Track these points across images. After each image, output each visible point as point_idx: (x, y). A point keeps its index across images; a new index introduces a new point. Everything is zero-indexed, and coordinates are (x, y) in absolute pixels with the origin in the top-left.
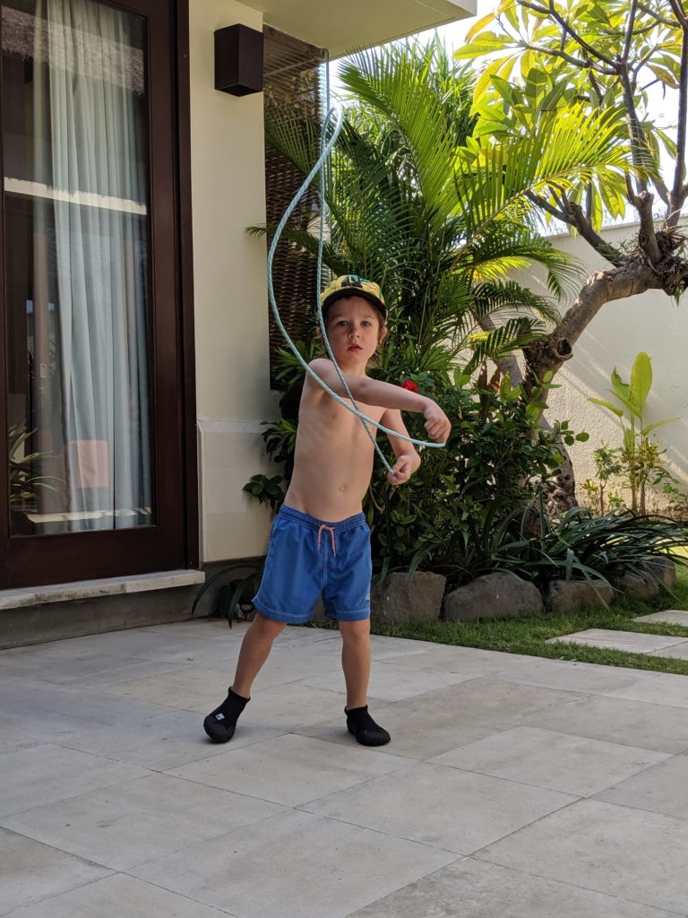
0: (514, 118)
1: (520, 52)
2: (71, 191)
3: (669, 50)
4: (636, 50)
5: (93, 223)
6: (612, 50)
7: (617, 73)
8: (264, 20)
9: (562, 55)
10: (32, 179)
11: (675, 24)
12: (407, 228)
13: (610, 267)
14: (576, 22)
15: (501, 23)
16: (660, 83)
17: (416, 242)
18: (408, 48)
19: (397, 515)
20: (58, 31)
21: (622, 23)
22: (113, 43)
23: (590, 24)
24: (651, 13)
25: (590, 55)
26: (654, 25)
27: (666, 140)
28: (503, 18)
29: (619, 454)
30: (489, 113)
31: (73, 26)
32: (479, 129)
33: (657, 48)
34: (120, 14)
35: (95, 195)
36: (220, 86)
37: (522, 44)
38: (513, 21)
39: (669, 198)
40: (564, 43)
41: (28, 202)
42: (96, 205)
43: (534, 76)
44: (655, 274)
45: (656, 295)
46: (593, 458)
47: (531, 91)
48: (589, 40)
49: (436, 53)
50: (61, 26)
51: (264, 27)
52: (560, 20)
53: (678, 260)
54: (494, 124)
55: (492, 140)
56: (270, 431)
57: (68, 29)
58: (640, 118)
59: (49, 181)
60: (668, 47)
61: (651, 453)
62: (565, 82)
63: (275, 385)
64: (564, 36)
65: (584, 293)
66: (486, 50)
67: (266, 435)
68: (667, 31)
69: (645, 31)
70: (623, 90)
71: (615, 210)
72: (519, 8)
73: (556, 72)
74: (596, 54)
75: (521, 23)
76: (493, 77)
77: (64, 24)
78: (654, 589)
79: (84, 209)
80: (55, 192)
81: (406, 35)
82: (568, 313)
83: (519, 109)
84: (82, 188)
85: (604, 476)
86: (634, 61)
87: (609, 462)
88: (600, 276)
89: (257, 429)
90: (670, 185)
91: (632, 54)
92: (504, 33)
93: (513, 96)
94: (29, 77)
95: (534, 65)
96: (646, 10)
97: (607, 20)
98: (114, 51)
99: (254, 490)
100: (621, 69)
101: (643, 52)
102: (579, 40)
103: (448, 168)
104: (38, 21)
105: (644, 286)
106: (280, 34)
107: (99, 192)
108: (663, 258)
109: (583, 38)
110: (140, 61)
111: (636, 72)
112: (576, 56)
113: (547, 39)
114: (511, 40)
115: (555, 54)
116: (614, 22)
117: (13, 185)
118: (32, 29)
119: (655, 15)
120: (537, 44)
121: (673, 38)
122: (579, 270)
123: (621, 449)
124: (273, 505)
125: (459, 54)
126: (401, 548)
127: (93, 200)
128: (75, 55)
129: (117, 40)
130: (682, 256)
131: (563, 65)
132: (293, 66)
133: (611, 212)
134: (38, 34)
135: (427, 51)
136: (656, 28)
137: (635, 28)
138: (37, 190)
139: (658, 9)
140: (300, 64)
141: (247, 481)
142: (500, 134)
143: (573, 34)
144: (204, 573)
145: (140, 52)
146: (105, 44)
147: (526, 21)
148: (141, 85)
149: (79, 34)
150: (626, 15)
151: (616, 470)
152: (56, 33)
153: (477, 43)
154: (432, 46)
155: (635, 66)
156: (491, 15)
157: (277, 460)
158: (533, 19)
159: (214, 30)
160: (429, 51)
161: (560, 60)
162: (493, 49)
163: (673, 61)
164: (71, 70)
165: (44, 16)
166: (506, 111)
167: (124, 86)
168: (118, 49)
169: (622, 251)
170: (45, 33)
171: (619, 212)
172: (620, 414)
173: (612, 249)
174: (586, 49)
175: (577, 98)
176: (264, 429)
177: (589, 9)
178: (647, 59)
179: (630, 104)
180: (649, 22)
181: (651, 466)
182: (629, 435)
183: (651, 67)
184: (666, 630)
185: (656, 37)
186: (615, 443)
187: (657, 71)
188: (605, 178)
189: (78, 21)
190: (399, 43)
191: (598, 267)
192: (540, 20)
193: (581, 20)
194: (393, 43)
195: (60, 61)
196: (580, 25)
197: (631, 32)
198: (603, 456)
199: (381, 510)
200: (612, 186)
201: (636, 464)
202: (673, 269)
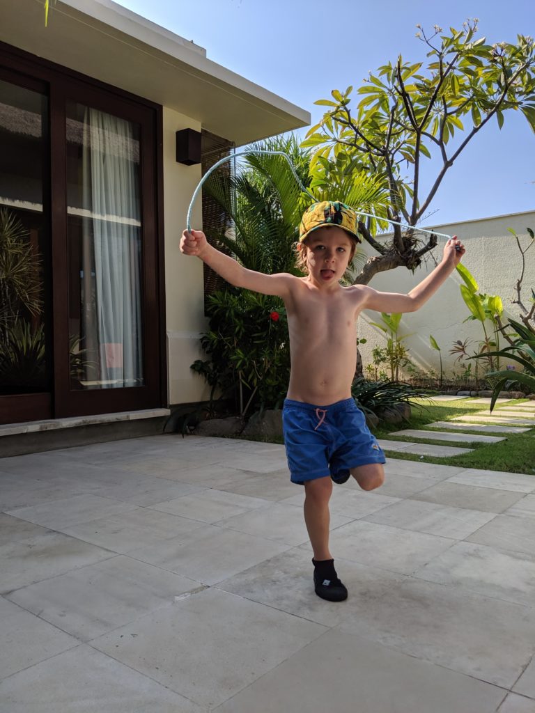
0: (331, 177)
1: (333, 144)
2: (102, 214)
3: (410, 144)
4: (394, 143)
5: (113, 230)
6: (381, 143)
7: (383, 155)
8: (202, 126)
9: (355, 146)
10: (81, 207)
11: (413, 130)
12: (275, 234)
13: (379, 255)
14: (362, 129)
15: (324, 130)
16: (406, 161)
17: (279, 242)
18: (278, 142)
19: (269, 381)
20: (96, 131)
21: (386, 129)
22: (124, 138)
23: (370, 130)
24: (401, 124)
25: (370, 146)
26: (402, 131)
27: (409, 190)
28: (325, 126)
29: (385, 351)
30: (318, 176)
31: (103, 128)
32: (314, 183)
33: (404, 142)
34: (127, 123)
35: (115, 216)
36: (178, 160)
37: (335, 140)
38: (330, 128)
39: (409, 219)
40: (356, 139)
41: (79, 219)
42: (115, 221)
43: (341, 156)
44: (402, 258)
45: (402, 269)
46: (372, 354)
47: (339, 164)
48: (370, 138)
49: (292, 145)
50: (97, 128)
51: (202, 130)
52: (354, 128)
53: (414, 251)
54: (321, 181)
55: (319, 189)
56: (204, 338)
57: (101, 130)
58: (396, 179)
59: (91, 208)
60: (410, 142)
61: (401, 351)
62: (357, 160)
63: (207, 314)
64: (356, 136)
65: (366, 268)
66: (317, 143)
67: (202, 340)
68: (409, 134)
69: (398, 134)
70: (386, 165)
71: (383, 226)
72: (333, 121)
73: (352, 155)
74: (372, 145)
75: (334, 129)
76: (320, 157)
77: (99, 127)
78: (400, 419)
79: (108, 223)
80: (93, 214)
81: (277, 134)
82: (357, 278)
83: (333, 173)
84: (108, 213)
85: (377, 362)
86: (393, 149)
87: (380, 356)
88: (374, 259)
89: (197, 336)
90: (410, 213)
91: (391, 145)
92: (325, 134)
93: (330, 167)
94: (80, 156)
95: (341, 150)
96: (398, 123)
97: (378, 128)
98: (124, 142)
99: (196, 368)
100: (385, 153)
101: (397, 145)
102: (364, 138)
103: (296, 203)
104: (85, 126)
105: (396, 264)
106: (210, 134)
107: (116, 215)
108: (406, 250)
109: (366, 137)
110: (138, 146)
111: (393, 155)
112: (363, 146)
113: (347, 137)
114: (329, 138)
115: (351, 145)
116: (382, 129)
117: (72, 211)
118: (82, 130)
119: (403, 126)
120: (342, 140)
121: (412, 138)
122: (364, 256)
123: (386, 349)
124: (206, 376)
125: (304, 144)
126: (271, 398)
127: (113, 219)
128: (104, 143)
129: (126, 136)
130: (415, 249)
131: (355, 151)
132: (217, 150)
133: (381, 227)
134: (85, 133)
135: (287, 143)
136: (404, 132)
137: (392, 132)
138: (85, 213)
139: (405, 123)
140: (220, 149)
141: (193, 363)
142: (324, 186)
143: (361, 135)
144: (169, 410)
145: (138, 142)
146: (120, 138)
147: (337, 128)
148: (138, 159)
149: (106, 132)
150: (388, 126)
151: (383, 360)
152: (94, 132)
153: (312, 139)
154: (291, 140)
155: (393, 152)
156: (319, 125)
157: (208, 352)
158: (340, 127)
159: (175, 132)
160: (289, 143)
161: (354, 148)
162: (320, 142)
163: (412, 149)
164: (102, 151)
165: (88, 123)
166: (327, 174)
167: (129, 159)
168: (127, 140)
169: (385, 246)
170: (89, 131)
171: (385, 226)
172: (385, 331)
173: (380, 245)
174: (368, 143)
175: (363, 168)
176: (201, 337)
177: (369, 122)
178: (399, 148)
179: (390, 172)
180: (400, 129)
181: (401, 358)
182: (390, 342)
183: (401, 152)
184: (404, 439)
185: (403, 137)
186: (383, 345)
187: (404, 154)
188: (378, 209)
189: (106, 126)
190: (273, 139)
191: (373, 254)
192: (344, 127)
193: (365, 128)
194: (270, 138)
195: (96, 146)
196: (365, 131)
197: (390, 134)
198: (377, 353)
199: (261, 378)
200: (381, 213)
201: (394, 356)
202: (411, 256)
